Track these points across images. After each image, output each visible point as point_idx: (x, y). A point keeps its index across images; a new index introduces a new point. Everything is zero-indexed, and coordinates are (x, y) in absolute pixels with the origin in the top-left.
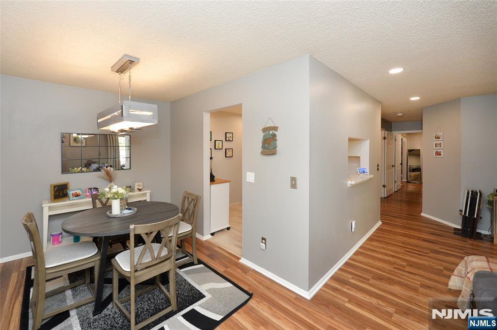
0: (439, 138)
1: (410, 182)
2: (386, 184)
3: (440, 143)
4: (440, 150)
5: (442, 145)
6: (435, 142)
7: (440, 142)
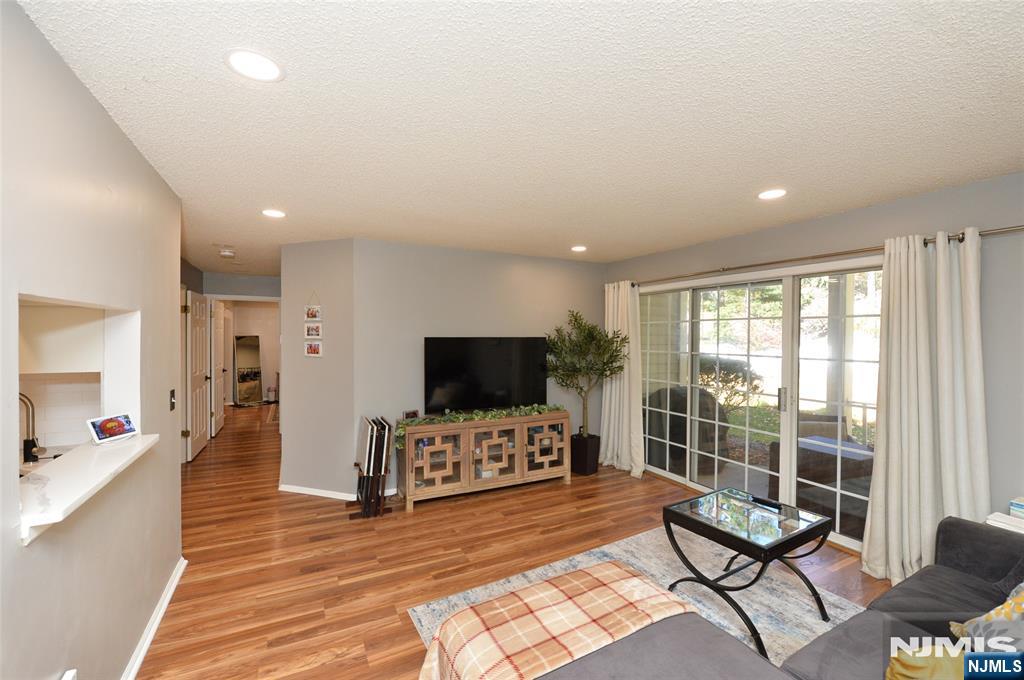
0: (315, 316)
1: (240, 407)
2: (189, 429)
3: (317, 327)
4: (317, 343)
5: (321, 331)
6: (306, 325)
7: (317, 325)
